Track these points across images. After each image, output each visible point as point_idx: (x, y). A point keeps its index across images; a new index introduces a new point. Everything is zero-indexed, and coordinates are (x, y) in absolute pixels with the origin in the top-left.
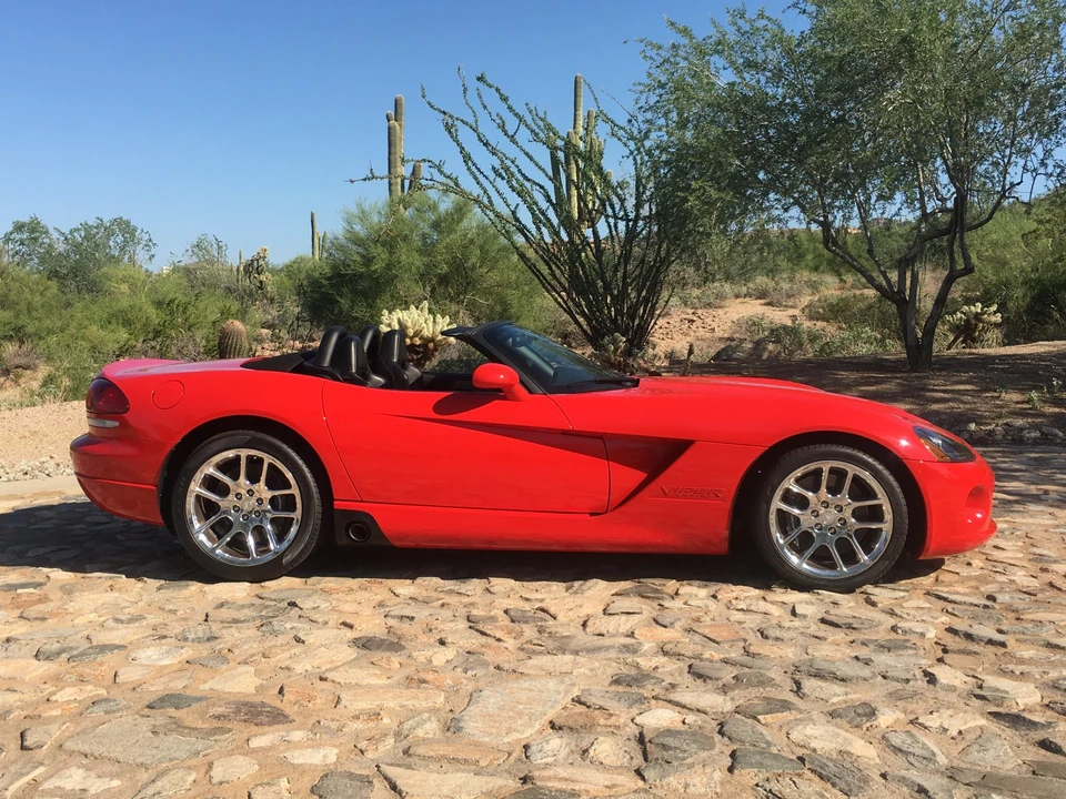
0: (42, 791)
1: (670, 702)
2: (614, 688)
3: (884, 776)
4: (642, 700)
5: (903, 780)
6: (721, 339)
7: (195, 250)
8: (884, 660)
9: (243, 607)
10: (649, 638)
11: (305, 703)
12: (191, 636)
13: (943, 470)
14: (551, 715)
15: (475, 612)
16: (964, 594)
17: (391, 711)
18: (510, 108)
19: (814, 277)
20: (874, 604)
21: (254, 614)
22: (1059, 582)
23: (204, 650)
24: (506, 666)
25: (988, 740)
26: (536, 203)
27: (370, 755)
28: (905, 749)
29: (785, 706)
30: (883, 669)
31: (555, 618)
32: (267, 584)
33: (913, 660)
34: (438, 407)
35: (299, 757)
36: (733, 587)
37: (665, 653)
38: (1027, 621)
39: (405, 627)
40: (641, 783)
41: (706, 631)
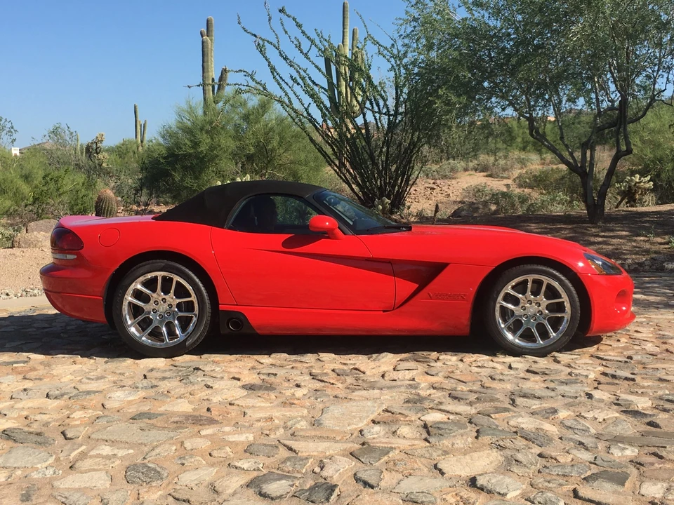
0: (91, 456)
1: (440, 410)
2: (406, 405)
3: (561, 438)
4: (423, 409)
5: (571, 440)
6: (455, 202)
7: (52, 136)
8: (563, 389)
9: (166, 371)
10: (424, 382)
11: (226, 415)
12: (140, 386)
13: (602, 280)
14: (372, 417)
15: (314, 371)
16: (614, 356)
17: (278, 418)
18: (303, 32)
19: (523, 155)
20: (559, 362)
21: (175, 374)
22: (671, 349)
23: (152, 392)
24: (340, 396)
25: (620, 422)
26: (322, 102)
27: (272, 436)
28: (572, 426)
29: (506, 410)
30: (563, 392)
31: (364, 373)
32: (176, 358)
33: (580, 388)
34: (285, 244)
35: (232, 438)
36: (473, 355)
37: (434, 388)
38: (649, 368)
39: (272, 379)
40: (428, 444)
41: (458, 377)
